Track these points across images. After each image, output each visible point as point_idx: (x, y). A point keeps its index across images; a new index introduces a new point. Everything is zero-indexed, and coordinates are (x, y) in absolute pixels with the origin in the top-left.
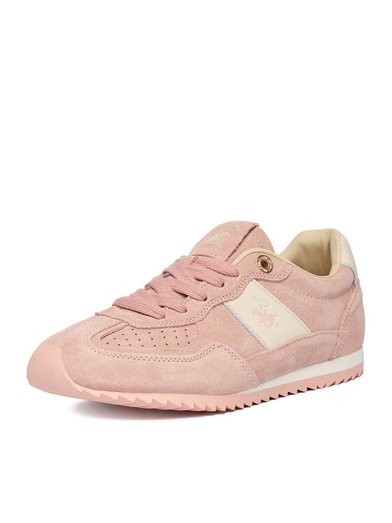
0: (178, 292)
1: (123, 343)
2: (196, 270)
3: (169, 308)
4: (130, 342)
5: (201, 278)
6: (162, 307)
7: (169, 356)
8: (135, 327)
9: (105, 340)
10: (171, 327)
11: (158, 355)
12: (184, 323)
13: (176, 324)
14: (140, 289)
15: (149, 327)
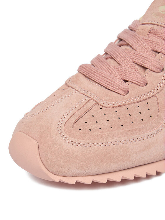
0: (138, 65)
1: (95, 127)
2: (152, 42)
3: (132, 83)
4: (100, 125)
5: (158, 50)
6: (126, 81)
7: (135, 136)
8: (103, 106)
9: (77, 126)
10: (134, 103)
11: (126, 138)
12: (145, 97)
13: (139, 99)
14: (99, 55)
15: (116, 105)
